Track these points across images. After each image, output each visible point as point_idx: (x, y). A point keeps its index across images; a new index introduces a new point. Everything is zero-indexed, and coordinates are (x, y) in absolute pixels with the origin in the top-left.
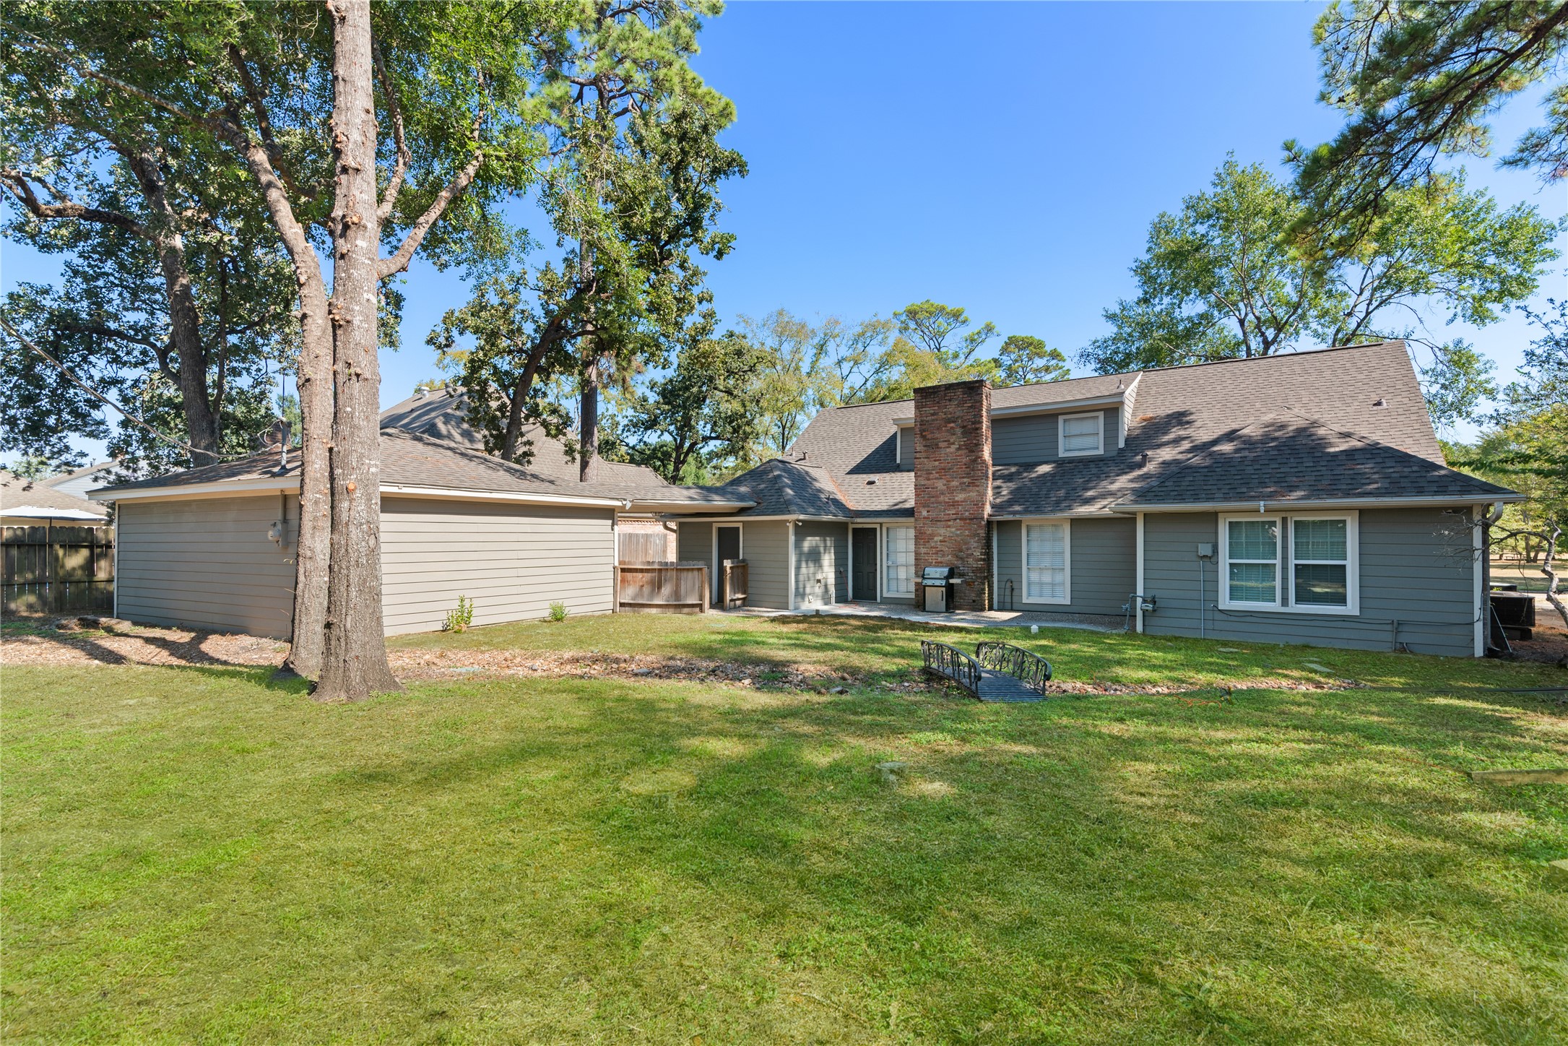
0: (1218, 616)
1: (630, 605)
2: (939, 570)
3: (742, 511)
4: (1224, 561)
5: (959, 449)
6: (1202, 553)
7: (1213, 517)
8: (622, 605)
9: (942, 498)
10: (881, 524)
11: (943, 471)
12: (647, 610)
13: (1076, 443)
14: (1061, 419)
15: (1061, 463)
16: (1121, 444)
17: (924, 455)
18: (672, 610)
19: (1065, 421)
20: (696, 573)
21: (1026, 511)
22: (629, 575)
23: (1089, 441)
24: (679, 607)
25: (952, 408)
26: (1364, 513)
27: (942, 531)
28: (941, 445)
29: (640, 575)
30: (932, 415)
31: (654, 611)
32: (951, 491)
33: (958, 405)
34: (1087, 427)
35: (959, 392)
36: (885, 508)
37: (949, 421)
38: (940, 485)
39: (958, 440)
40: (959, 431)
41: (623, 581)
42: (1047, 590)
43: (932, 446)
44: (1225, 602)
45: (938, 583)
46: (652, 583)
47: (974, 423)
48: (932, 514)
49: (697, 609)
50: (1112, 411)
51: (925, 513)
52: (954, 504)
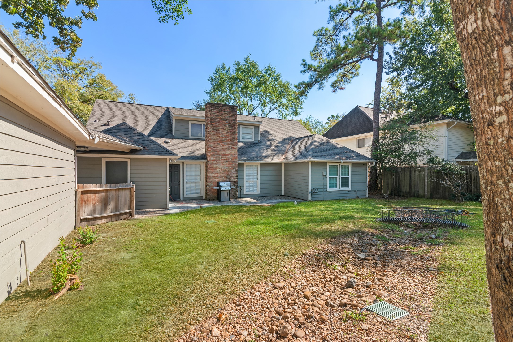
0: (327, 193)
1: (86, 220)
2: (226, 183)
3: (133, 151)
4: (328, 177)
5: (228, 132)
6: (324, 174)
7: (326, 163)
8: (82, 220)
9: (220, 153)
10: (183, 163)
11: (220, 141)
12: (98, 222)
13: (246, 136)
14: (241, 126)
15: (245, 143)
16: (259, 139)
17: (212, 133)
18: (113, 219)
19: (242, 127)
20: (127, 191)
21: (248, 160)
22: (85, 196)
23: (249, 136)
24: (117, 217)
25: (225, 115)
26: (353, 164)
27: (220, 167)
28: (220, 129)
29: (93, 196)
30: (216, 116)
31: (103, 221)
32: (224, 150)
33: (227, 114)
34: (249, 131)
35: (228, 109)
36: (185, 155)
37: (223, 120)
38: (219, 147)
39: (227, 128)
40: (228, 125)
41: (82, 201)
42: (251, 189)
43: (216, 130)
44: (329, 189)
45: (227, 188)
46: (100, 201)
47: (233, 123)
48: (216, 159)
49: (127, 216)
50: (257, 127)
51: (212, 159)
52: (225, 155)
